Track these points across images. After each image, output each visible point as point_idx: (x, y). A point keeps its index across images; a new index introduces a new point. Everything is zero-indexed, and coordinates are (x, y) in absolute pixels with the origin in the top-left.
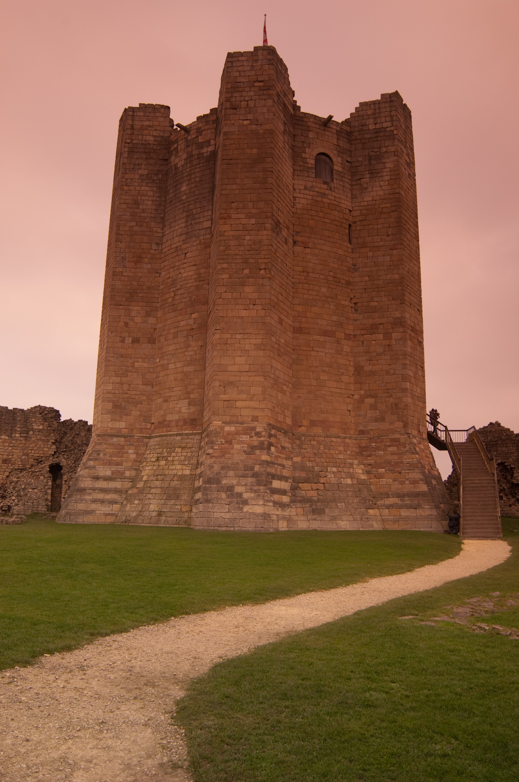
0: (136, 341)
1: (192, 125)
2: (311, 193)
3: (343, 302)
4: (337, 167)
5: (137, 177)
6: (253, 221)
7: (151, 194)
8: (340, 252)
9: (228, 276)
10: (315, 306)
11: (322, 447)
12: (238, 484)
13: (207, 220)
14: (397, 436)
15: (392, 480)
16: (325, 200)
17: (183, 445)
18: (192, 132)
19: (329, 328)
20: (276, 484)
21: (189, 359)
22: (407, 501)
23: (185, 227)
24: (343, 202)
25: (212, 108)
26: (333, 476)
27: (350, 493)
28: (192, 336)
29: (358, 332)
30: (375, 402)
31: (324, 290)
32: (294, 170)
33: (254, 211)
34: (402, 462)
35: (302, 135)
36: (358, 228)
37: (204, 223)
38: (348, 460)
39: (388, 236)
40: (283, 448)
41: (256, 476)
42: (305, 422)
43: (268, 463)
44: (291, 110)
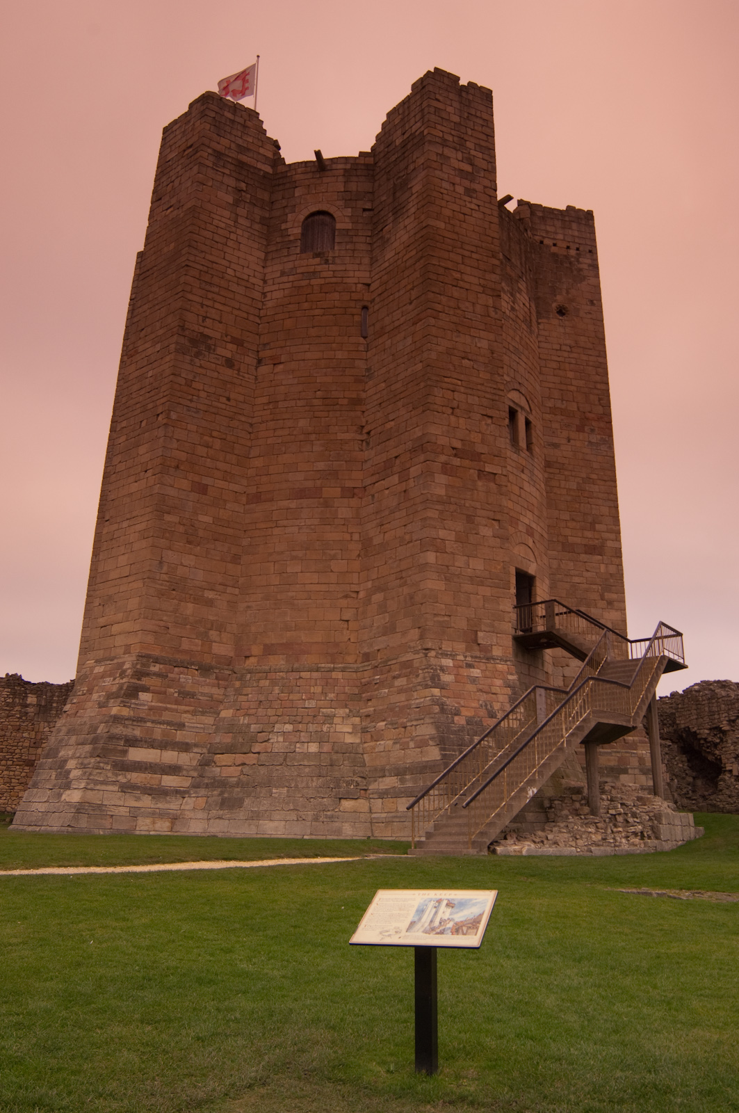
2: (291, 278)
3: (341, 436)
4: (343, 224)
6: (158, 347)
8: (339, 355)
10: (285, 453)
11: (277, 690)
12: (73, 756)
14: (409, 656)
15: (390, 742)
16: (313, 282)
19: (309, 484)
20: (136, 754)
22: (408, 782)
24: (351, 274)
26: (281, 739)
27: (307, 770)
30: (385, 599)
31: (302, 423)
32: (267, 253)
33: (161, 332)
34: (409, 707)
35: (283, 198)
36: (376, 307)
38: (324, 710)
39: (411, 303)
40: (186, 695)
41: (94, 741)
42: (256, 650)
43: (117, 719)
44: (269, 169)
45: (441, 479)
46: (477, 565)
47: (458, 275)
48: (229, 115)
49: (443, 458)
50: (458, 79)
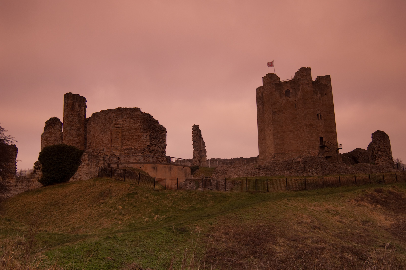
0: (263, 140)
2: (285, 100)
3: (294, 123)
4: (291, 91)
5: (259, 104)
6: (269, 113)
7: (262, 107)
8: (293, 111)
9: (266, 126)
10: (287, 126)
14: (306, 150)
16: (288, 101)
19: (291, 130)
24: (293, 99)
31: (289, 122)
32: (281, 96)
33: (269, 111)
35: (282, 88)
36: (297, 104)
40: (280, 157)
41: (271, 163)
42: (287, 151)
43: (273, 160)
44: (279, 83)
45: (308, 129)
46: (313, 139)
47: (308, 100)
48: (272, 76)
49: (308, 126)
50: (305, 67)
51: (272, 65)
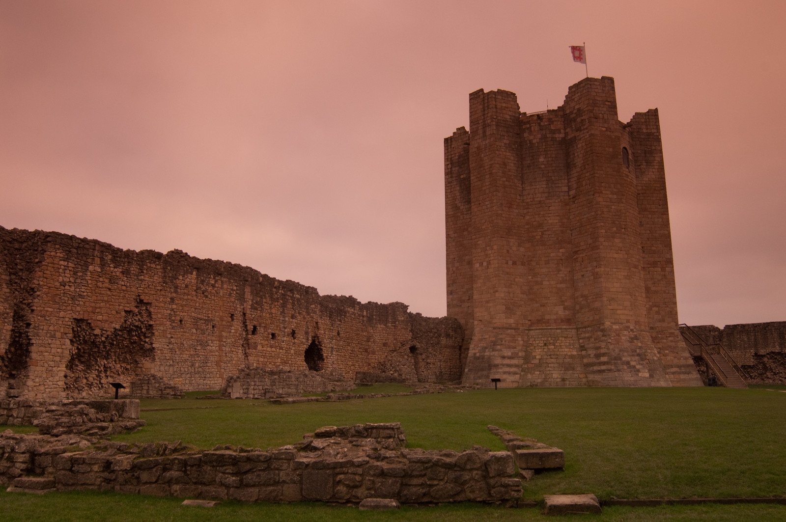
1: (544, 115)
4: (630, 157)
6: (615, 197)
7: (512, 158)
8: (636, 213)
12: (632, 360)
13: (565, 186)
15: (673, 357)
16: (628, 179)
17: (564, 335)
18: (544, 120)
19: (636, 263)
21: (560, 279)
22: (683, 370)
23: (546, 188)
25: (559, 106)
27: (658, 365)
28: (562, 265)
29: (646, 266)
30: (659, 309)
34: (678, 347)
36: (641, 198)
37: (562, 188)
38: (651, 345)
39: (660, 205)
51: (581, 56)
